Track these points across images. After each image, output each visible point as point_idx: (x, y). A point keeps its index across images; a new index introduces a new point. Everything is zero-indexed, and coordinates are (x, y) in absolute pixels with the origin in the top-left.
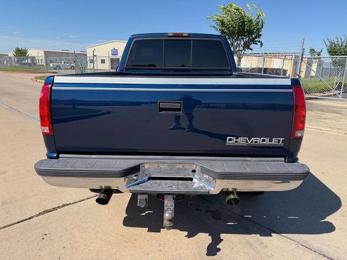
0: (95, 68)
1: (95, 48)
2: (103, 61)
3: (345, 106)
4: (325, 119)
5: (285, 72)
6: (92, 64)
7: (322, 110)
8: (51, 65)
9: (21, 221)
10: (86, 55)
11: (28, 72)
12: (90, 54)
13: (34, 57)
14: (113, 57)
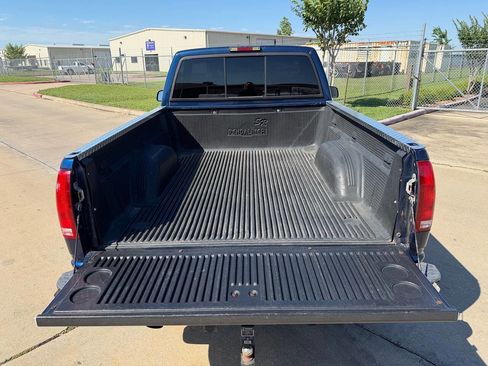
0: (124, 70)
1: (121, 40)
2: (134, 60)
3: (484, 121)
4: (457, 146)
5: (398, 65)
6: (119, 65)
7: (451, 131)
8: (60, 68)
9: (45, 342)
10: (109, 50)
11: (27, 82)
12: (115, 54)
13: (34, 57)
14: (149, 52)
